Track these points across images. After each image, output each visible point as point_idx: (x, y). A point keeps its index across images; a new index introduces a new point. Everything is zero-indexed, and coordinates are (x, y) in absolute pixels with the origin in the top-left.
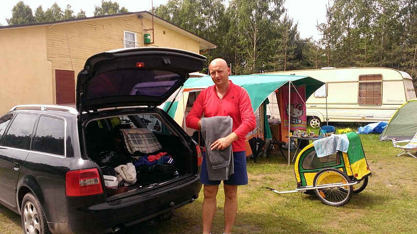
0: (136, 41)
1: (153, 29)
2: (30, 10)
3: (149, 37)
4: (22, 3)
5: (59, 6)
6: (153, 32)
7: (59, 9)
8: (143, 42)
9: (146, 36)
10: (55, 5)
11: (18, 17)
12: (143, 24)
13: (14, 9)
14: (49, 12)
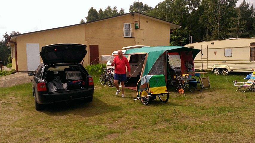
0: (130, 28)
1: (139, 21)
2: (96, 11)
3: (137, 25)
4: (92, 8)
5: (111, 8)
6: (139, 22)
7: (111, 9)
8: (135, 28)
9: (136, 25)
10: (109, 8)
11: (91, 16)
12: (135, 18)
13: (89, 12)
14: (106, 12)
